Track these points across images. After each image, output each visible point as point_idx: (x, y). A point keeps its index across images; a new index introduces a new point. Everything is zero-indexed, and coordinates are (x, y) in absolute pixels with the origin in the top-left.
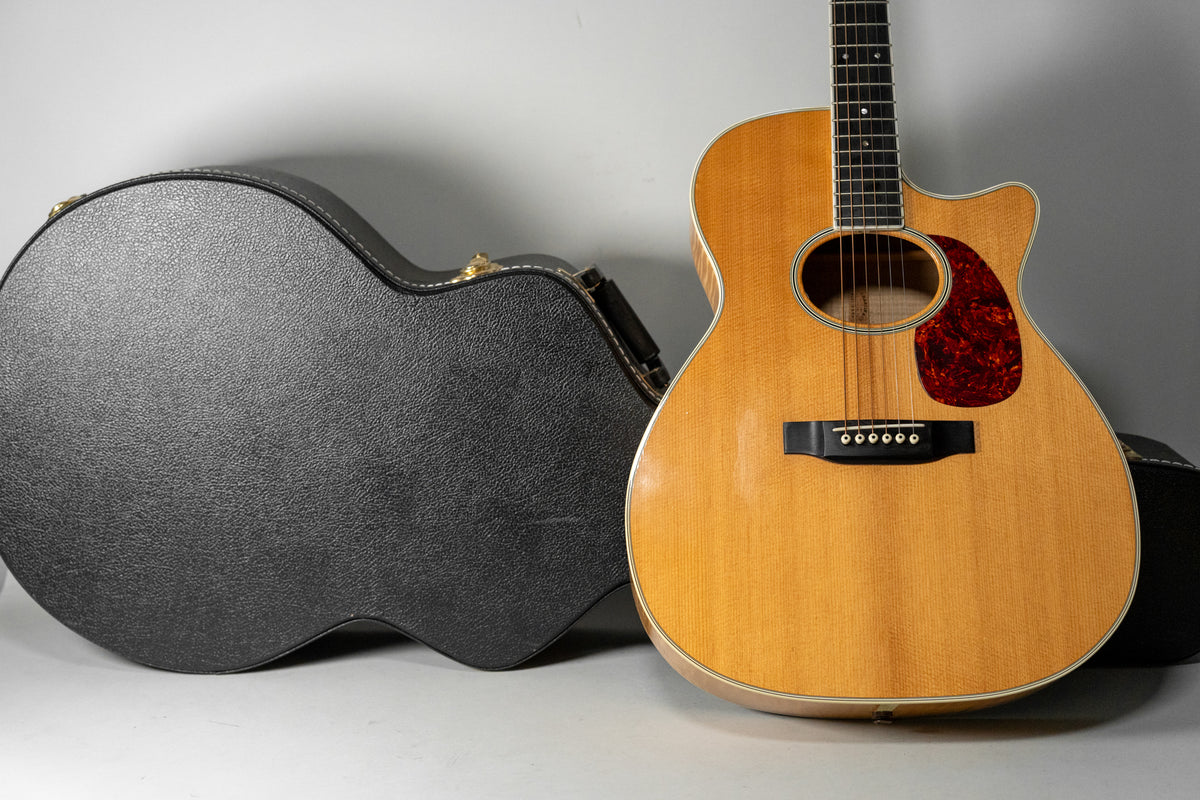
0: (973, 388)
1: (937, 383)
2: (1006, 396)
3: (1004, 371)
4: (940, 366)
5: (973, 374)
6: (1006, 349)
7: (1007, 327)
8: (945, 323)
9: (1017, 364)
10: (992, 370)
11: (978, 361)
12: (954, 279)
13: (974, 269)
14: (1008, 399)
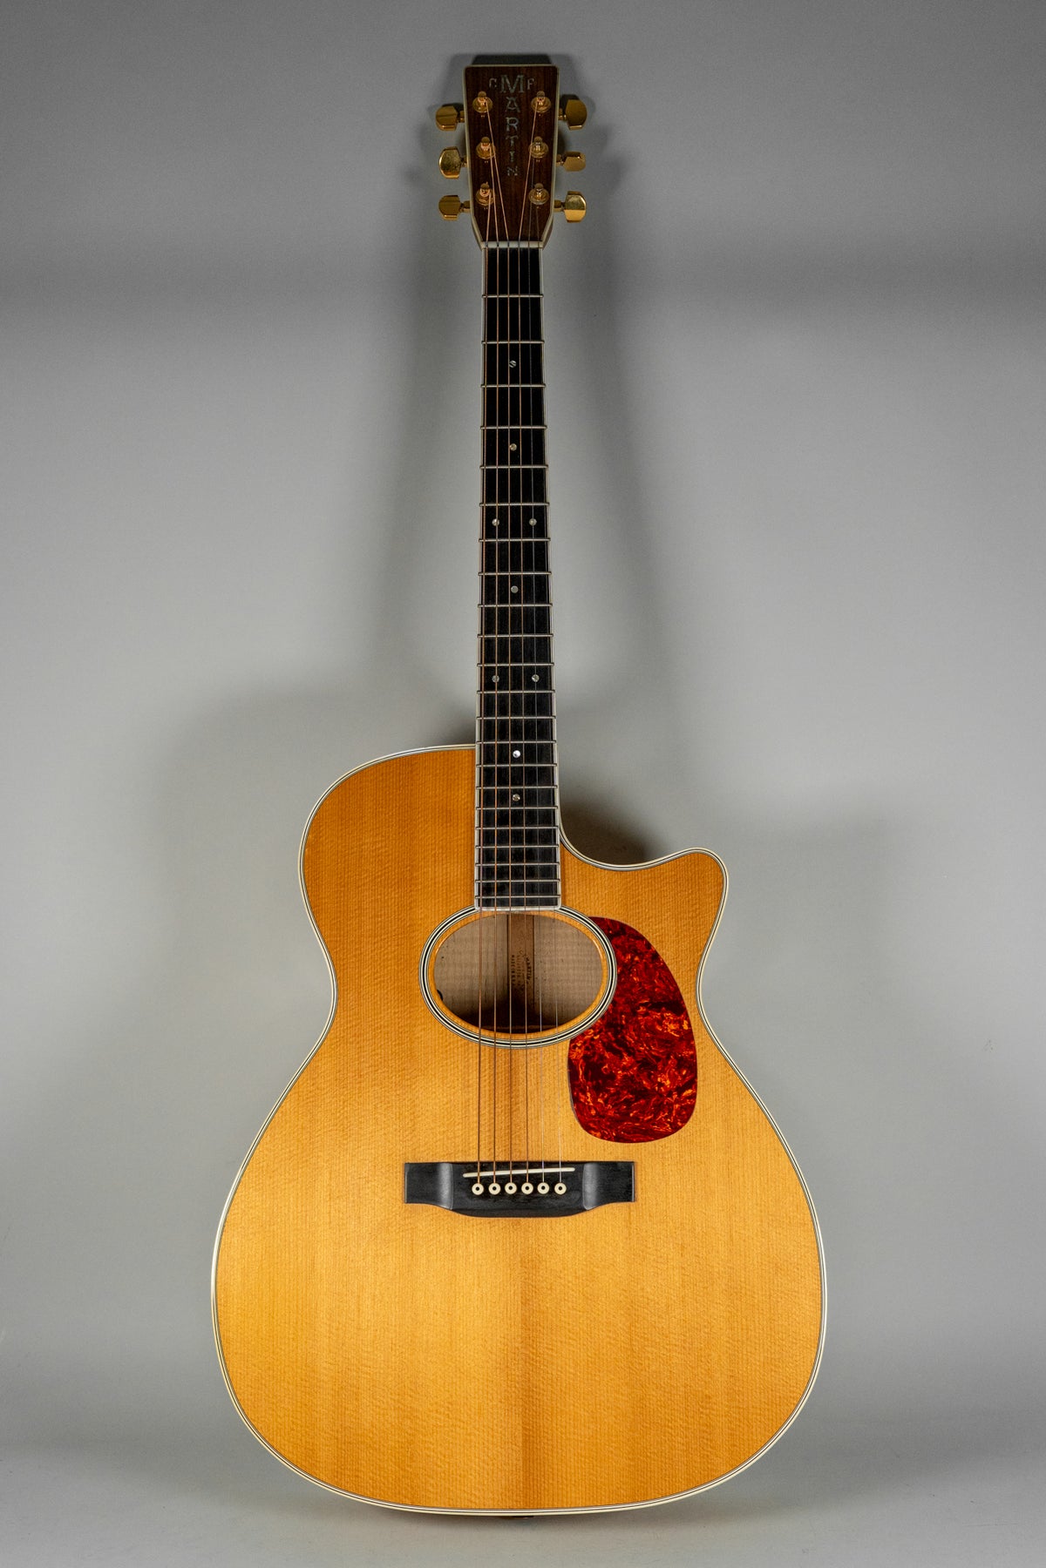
0: (636, 1119)
1: (593, 1112)
2: (676, 1128)
3: (675, 1096)
4: (597, 1090)
5: (637, 1100)
6: (679, 1068)
7: (681, 1039)
8: (606, 1033)
9: (691, 1088)
10: (661, 1095)
11: (644, 1082)
12: (619, 976)
13: (645, 963)
14: (678, 1133)
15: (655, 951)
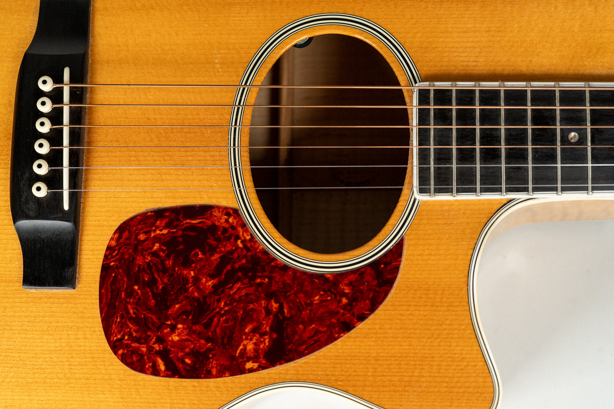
0: (130, 293)
1: (142, 237)
2: (115, 346)
3: (157, 347)
4: (170, 243)
5: (155, 296)
6: (194, 354)
7: (233, 358)
8: (245, 256)
9: (166, 369)
10: (160, 328)
11: (177, 306)
12: (321, 276)
13: (338, 312)
14: (109, 348)
15: (354, 327)
